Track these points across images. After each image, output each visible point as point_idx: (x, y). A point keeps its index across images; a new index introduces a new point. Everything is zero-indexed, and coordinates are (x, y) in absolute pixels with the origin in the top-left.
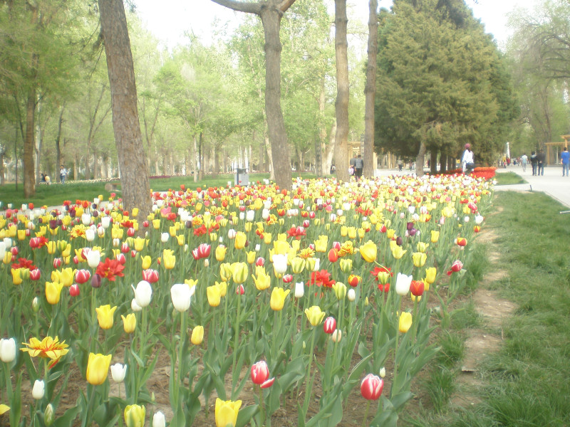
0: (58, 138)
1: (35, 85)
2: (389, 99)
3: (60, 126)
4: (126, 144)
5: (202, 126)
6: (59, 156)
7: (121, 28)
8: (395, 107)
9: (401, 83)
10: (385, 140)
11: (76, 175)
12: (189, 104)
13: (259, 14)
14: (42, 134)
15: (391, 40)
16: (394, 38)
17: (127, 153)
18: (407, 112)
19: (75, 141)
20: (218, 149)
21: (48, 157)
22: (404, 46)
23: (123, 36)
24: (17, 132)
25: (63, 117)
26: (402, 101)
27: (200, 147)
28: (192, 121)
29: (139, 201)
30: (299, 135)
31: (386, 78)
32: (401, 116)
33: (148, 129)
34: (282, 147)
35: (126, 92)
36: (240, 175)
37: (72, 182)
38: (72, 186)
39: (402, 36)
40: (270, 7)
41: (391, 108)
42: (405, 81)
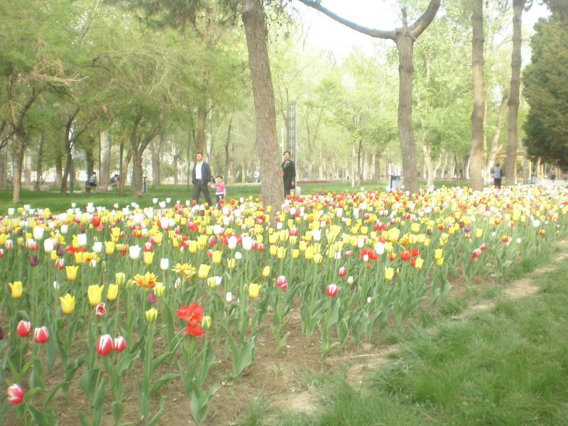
0: (227, 143)
1: (205, 98)
2: (542, 110)
3: (229, 132)
4: (266, 156)
5: (361, 134)
6: (228, 160)
7: (264, 65)
8: (548, 118)
9: (554, 93)
10: (542, 150)
11: (243, 177)
12: (348, 113)
13: (395, 39)
14: (213, 139)
15: (545, 51)
16: (549, 48)
17: (267, 164)
18: (560, 122)
19: (243, 146)
20: (378, 156)
21: (218, 160)
22: (558, 57)
23: (266, 72)
24: (190, 138)
25: (232, 124)
26: (555, 111)
27: (359, 153)
28: (351, 129)
29: (275, 201)
30: (457, 143)
31: (540, 88)
32: (554, 126)
33: (311, 136)
34: (411, 158)
35: (267, 116)
36: (393, 182)
37: (238, 184)
38: (238, 188)
39: (557, 46)
40: (404, 33)
41: (544, 118)
42: (558, 92)
